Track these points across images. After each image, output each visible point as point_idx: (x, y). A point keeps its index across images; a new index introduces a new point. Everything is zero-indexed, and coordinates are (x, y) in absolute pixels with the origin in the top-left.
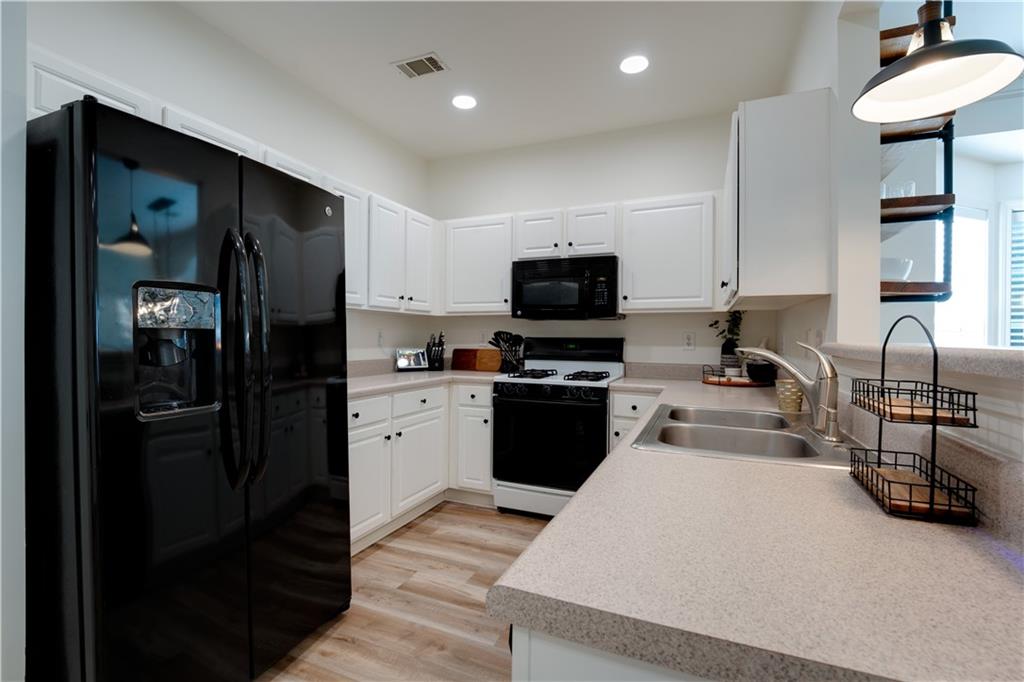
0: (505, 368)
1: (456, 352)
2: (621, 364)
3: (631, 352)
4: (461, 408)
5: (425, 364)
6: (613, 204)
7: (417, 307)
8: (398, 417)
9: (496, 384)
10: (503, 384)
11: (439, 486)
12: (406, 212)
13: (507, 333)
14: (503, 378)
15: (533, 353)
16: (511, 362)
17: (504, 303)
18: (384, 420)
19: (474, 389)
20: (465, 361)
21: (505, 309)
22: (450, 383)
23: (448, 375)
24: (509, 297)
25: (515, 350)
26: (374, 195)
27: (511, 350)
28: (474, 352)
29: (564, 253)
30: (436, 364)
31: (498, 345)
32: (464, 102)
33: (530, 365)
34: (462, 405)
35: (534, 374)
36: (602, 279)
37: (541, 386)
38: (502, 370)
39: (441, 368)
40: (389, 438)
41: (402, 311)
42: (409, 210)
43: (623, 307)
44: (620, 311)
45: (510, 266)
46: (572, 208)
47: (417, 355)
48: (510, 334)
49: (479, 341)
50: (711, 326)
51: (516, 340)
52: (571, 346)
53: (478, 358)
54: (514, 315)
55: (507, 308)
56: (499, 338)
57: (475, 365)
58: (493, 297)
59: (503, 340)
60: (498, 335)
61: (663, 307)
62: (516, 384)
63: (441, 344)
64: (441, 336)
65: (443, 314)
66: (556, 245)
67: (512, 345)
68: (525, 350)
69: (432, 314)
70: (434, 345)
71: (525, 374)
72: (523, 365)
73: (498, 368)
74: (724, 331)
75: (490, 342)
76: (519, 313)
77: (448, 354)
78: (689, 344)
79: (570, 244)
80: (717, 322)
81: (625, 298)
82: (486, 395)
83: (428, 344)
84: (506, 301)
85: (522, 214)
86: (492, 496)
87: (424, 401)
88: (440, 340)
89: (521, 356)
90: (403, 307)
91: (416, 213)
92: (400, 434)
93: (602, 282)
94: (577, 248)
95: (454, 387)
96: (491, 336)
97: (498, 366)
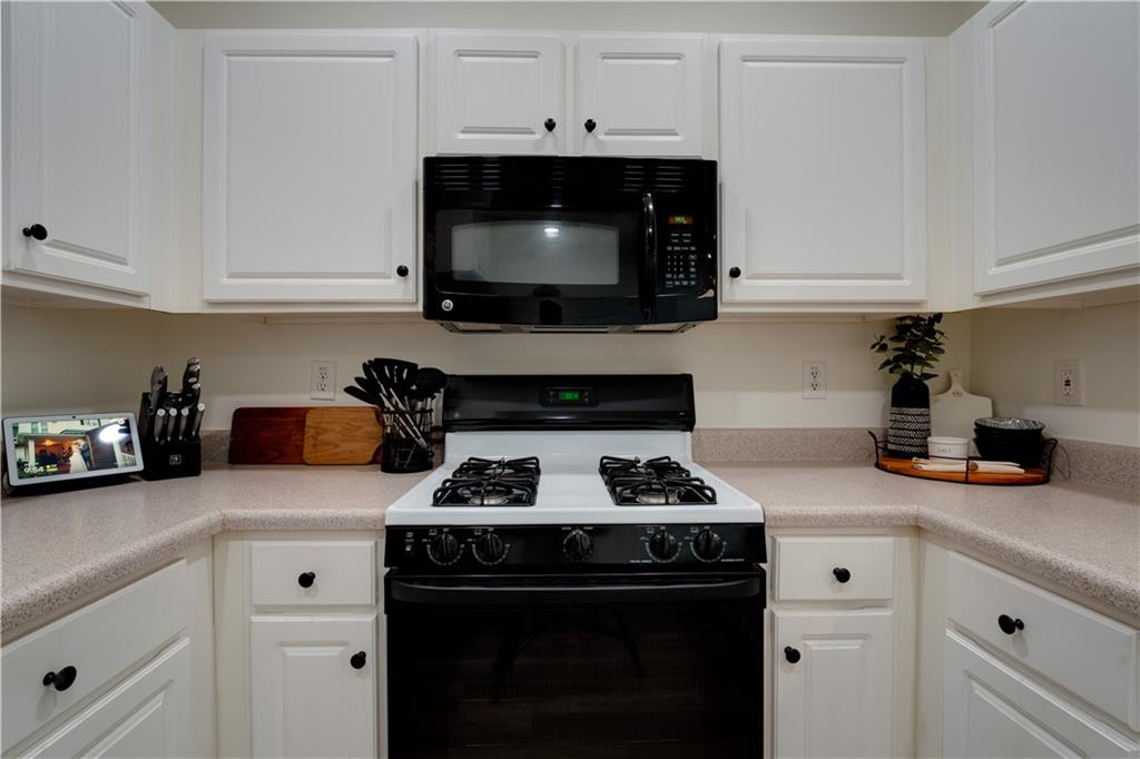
1: (243, 417)
10: (420, 531)
13: (402, 364)
14: (405, 501)
16: (410, 441)
17: (396, 281)
20: (269, 440)
21: (397, 295)
24: (412, 260)
25: (422, 409)
27: (410, 409)
28: (297, 416)
29: (570, 144)
30: (172, 455)
31: (373, 397)
36: (680, 220)
39: (191, 467)
44: (724, 307)
48: (412, 367)
49: (315, 387)
50: (874, 347)
51: (431, 380)
52: (569, 396)
53: (309, 433)
54: (432, 311)
55: (407, 294)
56: (380, 379)
57: (300, 449)
60: (375, 368)
63: (190, 396)
64: (189, 374)
66: (550, 126)
67: (413, 396)
68: (447, 408)
69: (155, 303)
70: (164, 398)
73: (370, 455)
75: (350, 390)
76: (448, 304)
78: (815, 387)
79: (590, 126)
80: (882, 339)
81: (735, 273)
83: (145, 396)
84: (403, 272)
88: (187, 387)
89: (438, 422)
93: (681, 226)
94: (602, 137)
95: (235, 548)
96: (353, 371)
97: (369, 449)
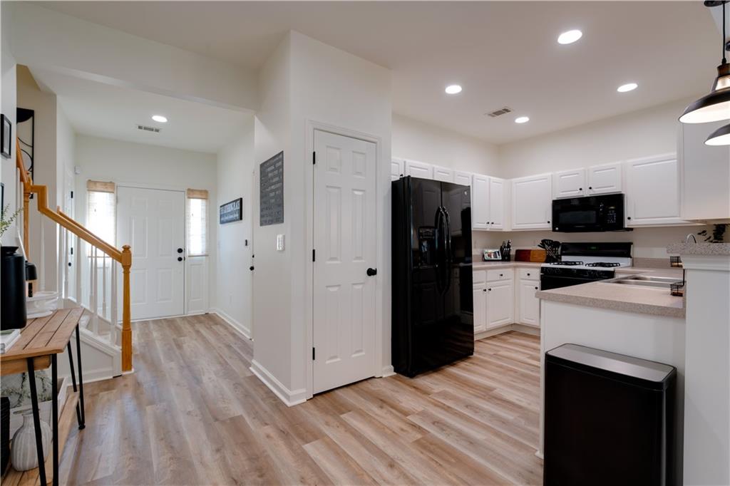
0: (549, 260)
1: (518, 251)
2: (629, 259)
3: (636, 251)
4: (522, 281)
5: (499, 258)
6: (619, 162)
7: (496, 227)
8: (489, 281)
9: (542, 268)
10: (547, 268)
11: (509, 320)
12: (490, 179)
13: (550, 240)
14: (548, 265)
15: (567, 252)
16: (552, 257)
17: (547, 224)
18: (482, 282)
19: (529, 271)
20: (523, 256)
21: (548, 227)
22: (515, 267)
23: (513, 264)
24: (551, 220)
25: (555, 250)
26: (475, 174)
27: (552, 250)
28: (529, 251)
29: (586, 193)
30: (506, 257)
31: (544, 247)
32: (522, 120)
33: (564, 258)
34: (523, 279)
35: (566, 263)
36: (612, 208)
37: (570, 269)
38: (546, 262)
39: (509, 260)
40: (485, 290)
41: (488, 230)
42: (492, 178)
43: (627, 224)
44: (626, 226)
45: (551, 202)
46: (593, 167)
47: (495, 253)
48: (552, 241)
49: (533, 245)
50: (699, 234)
51: (556, 244)
52: (593, 248)
53: (531, 255)
54: (554, 230)
55: (550, 226)
56: (544, 243)
57: (529, 258)
58: (542, 220)
59: (547, 244)
60: (544, 241)
61: (661, 223)
62: (555, 268)
63: (509, 246)
64: (509, 242)
65: (510, 230)
66: (581, 189)
67: (553, 247)
68: (562, 250)
69: (504, 231)
70: (505, 247)
71: (561, 263)
72: (561, 258)
74: (710, 237)
75: (539, 246)
76: (557, 229)
77: (513, 253)
79: (590, 188)
80: (704, 232)
81: (629, 218)
82: (536, 274)
83: (501, 247)
84: (549, 222)
85: (558, 173)
86: (540, 329)
87: (502, 275)
88: (508, 245)
89: (559, 253)
90: (489, 228)
91: (495, 178)
92: (490, 290)
93: (612, 209)
94: (595, 190)
95: (518, 269)
96: (539, 242)
97: (544, 259)
